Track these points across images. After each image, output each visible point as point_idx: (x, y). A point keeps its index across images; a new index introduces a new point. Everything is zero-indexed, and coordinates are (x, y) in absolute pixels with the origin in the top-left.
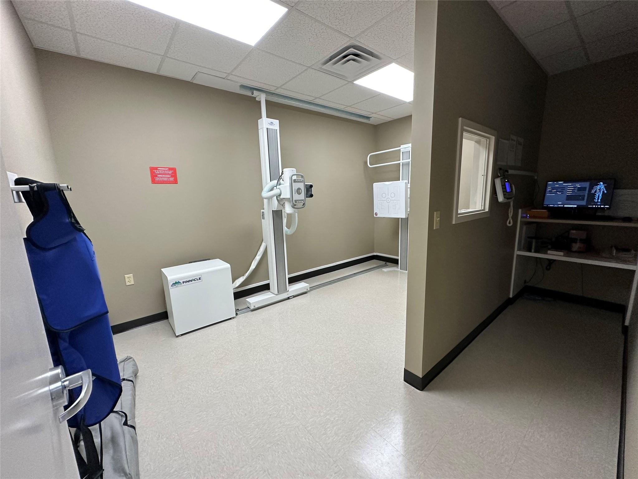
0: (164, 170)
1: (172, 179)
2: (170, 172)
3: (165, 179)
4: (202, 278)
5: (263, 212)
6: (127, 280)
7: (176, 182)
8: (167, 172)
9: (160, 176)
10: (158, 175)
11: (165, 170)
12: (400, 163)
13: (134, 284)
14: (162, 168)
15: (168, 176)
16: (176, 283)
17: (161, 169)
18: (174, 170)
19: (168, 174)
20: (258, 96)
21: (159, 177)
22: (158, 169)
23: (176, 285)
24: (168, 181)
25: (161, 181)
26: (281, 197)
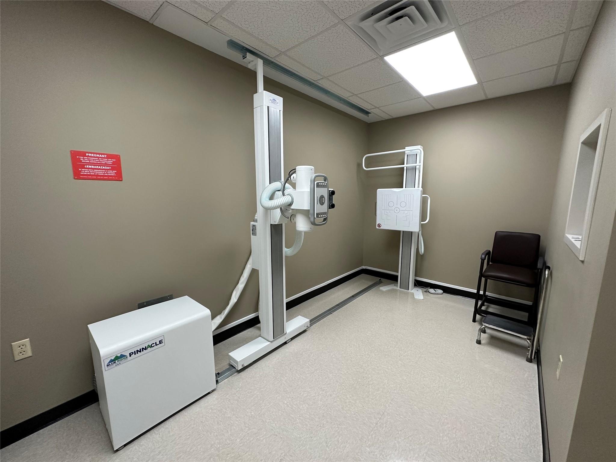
0: (98, 157)
1: (112, 173)
2: (110, 162)
3: (101, 173)
4: (166, 341)
5: (254, 225)
6: (16, 351)
7: (119, 177)
8: (105, 161)
9: (90, 167)
10: (86, 165)
11: (101, 157)
12: (403, 168)
13: (31, 355)
14: (94, 153)
15: (106, 168)
16: (117, 358)
17: (92, 155)
18: (116, 159)
19: (106, 165)
20: (253, 61)
21: (87, 168)
22: (87, 154)
23: (117, 361)
24: (106, 176)
25: (92, 175)
26: (292, 207)
